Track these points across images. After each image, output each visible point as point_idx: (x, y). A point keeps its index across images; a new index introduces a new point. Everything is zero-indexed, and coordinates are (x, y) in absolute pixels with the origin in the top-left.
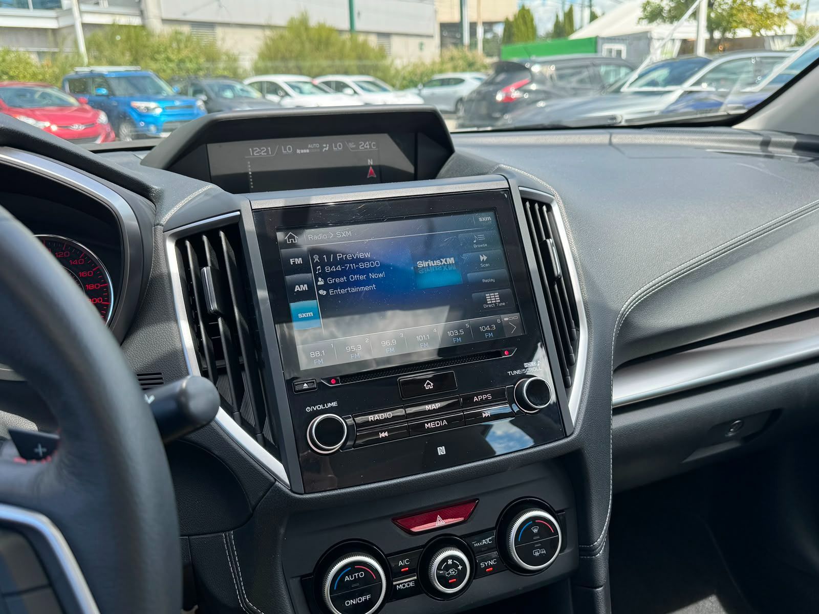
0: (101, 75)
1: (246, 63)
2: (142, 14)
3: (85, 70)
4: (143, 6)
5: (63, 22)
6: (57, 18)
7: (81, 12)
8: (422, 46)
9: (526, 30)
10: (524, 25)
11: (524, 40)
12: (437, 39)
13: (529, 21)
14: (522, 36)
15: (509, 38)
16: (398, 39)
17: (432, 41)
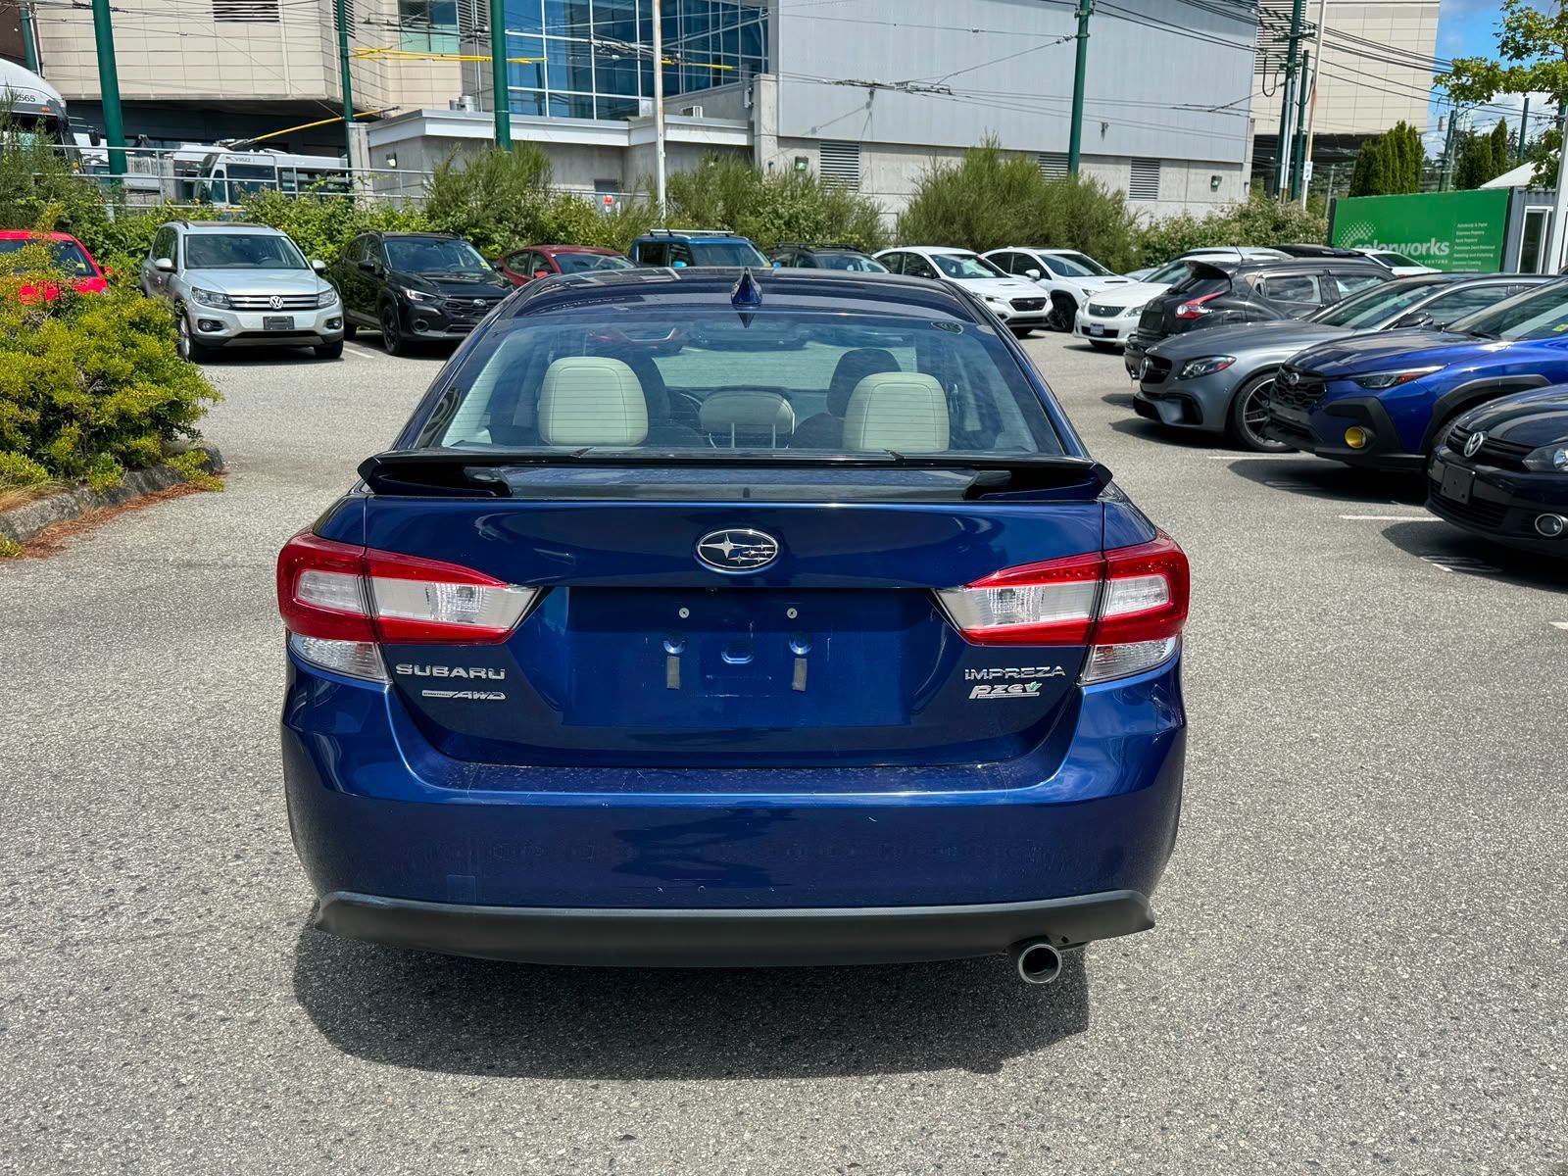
0: (683, 243)
1: (889, 222)
2: (751, 129)
3: (661, 232)
4: (754, 118)
5: (637, 139)
6: (629, 132)
7: (666, 125)
8: (1216, 183)
9: (1403, 165)
10: (1399, 157)
11: (1399, 184)
12: (1248, 168)
13: (1411, 150)
14: (1394, 177)
15: (1366, 179)
16: (1172, 169)
17: (1238, 173)
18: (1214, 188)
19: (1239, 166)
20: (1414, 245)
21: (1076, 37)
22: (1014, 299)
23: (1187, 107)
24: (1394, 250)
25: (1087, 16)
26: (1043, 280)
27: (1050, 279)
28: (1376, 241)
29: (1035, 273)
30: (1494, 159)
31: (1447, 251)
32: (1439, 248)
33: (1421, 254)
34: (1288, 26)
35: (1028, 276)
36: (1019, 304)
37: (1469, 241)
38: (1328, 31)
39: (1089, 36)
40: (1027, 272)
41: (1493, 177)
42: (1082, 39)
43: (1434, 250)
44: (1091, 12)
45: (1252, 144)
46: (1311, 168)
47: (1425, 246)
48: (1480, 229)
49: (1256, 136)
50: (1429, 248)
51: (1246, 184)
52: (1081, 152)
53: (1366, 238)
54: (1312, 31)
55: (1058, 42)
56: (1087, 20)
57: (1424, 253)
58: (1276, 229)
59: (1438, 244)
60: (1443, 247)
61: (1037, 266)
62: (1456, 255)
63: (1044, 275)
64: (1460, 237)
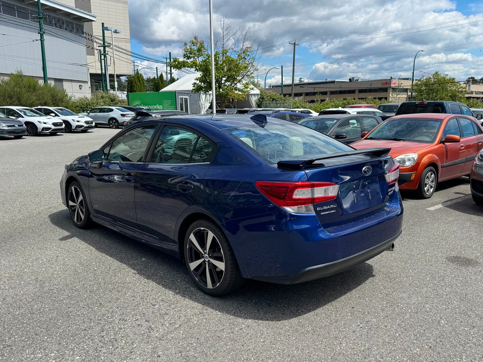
8: (81, 87)
9: (140, 84)
10: (139, 82)
11: (140, 89)
12: (89, 83)
13: (142, 80)
14: (139, 87)
15: (131, 88)
16: (67, 82)
17: (87, 84)
18: (80, 88)
19: (86, 82)
20: (153, 106)
21: (40, 40)
22: (53, 123)
23: (73, 64)
24: (147, 107)
25: (43, 34)
26: (56, 117)
27: (59, 116)
28: (142, 105)
29: (53, 114)
30: (162, 83)
31: (162, 108)
32: (160, 107)
33: (155, 108)
34: (102, 43)
35: (51, 115)
36: (55, 124)
37: (167, 105)
38: (115, 46)
39: (45, 40)
40: (50, 114)
41: (162, 88)
42: (42, 41)
43: (158, 107)
44: (44, 33)
45: (89, 76)
46: (117, 84)
47: (156, 106)
48: (169, 102)
49: (90, 73)
50: (157, 107)
51: (89, 87)
52: (48, 77)
53: (139, 104)
54: (109, 45)
55: (34, 41)
56: (43, 35)
57: (156, 108)
58: (112, 101)
59: (159, 106)
60: (161, 107)
61: (53, 112)
62: (164, 109)
63: (56, 115)
64: (165, 104)
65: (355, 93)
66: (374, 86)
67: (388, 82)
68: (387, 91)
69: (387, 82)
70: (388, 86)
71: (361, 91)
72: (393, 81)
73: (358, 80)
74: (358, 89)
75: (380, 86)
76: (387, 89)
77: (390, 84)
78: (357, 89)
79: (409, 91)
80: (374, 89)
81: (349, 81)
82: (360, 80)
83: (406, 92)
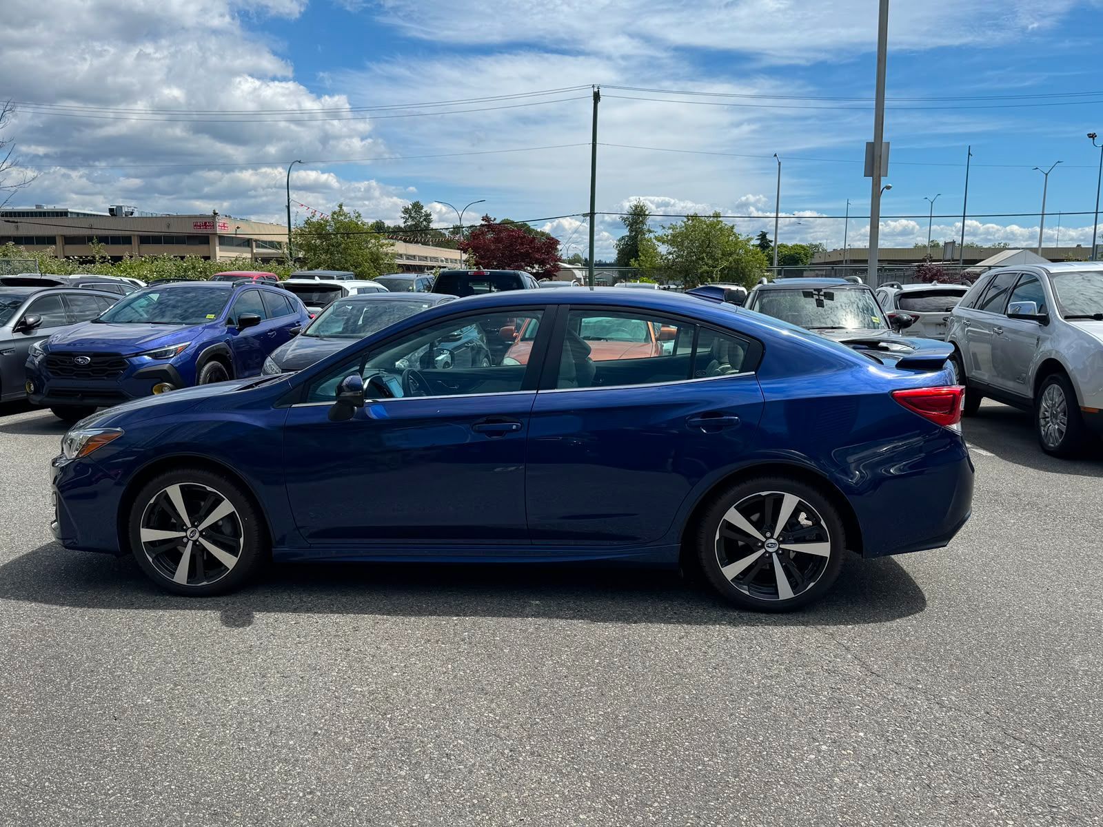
65: (130, 243)
66: (176, 229)
67: (209, 221)
68: (208, 243)
69: (206, 223)
70: (209, 231)
71: (145, 240)
72: (220, 221)
73: (132, 213)
74: (137, 233)
75: (189, 229)
76: (208, 237)
77: (213, 226)
78: (134, 235)
79: (254, 244)
80: (177, 237)
81: (109, 214)
82: (136, 214)
83: (248, 246)
